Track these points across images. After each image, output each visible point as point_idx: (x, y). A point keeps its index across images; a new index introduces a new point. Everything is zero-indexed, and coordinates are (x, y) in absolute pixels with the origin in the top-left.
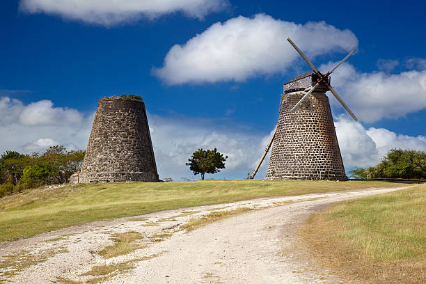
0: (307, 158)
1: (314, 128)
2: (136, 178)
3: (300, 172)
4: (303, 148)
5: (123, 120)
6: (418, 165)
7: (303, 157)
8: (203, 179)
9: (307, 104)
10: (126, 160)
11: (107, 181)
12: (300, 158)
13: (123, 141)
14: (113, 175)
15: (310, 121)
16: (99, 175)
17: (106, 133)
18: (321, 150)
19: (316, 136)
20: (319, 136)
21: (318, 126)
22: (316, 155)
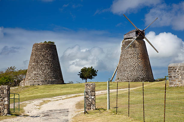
0: (134, 71)
1: (137, 57)
2: (52, 83)
3: (130, 78)
4: (132, 66)
5: (46, 54)
7: (132, 71)
8: (86, 82)
9: (134, 45)
10: (48, 74)
11: (39, 84)
12: (130, 71)
13: (46, 65)
14: (41, 81)
15: (135, 53)
16: (35, 82)
17: (37, 61)
18: (141, 67)
19: (138, 61)
20: (139, 61)
21: (139, 56)
22: (138, 70)
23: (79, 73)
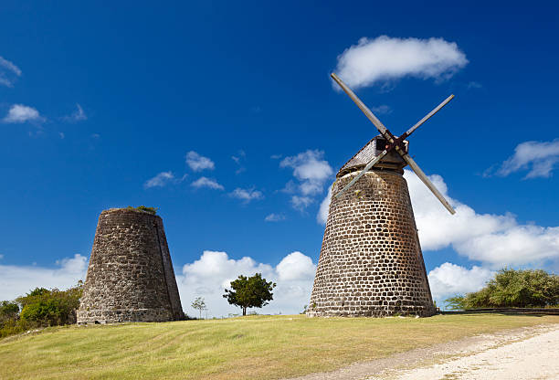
0: (365, 279)
1: (379, 230)
2: (138, 318)
3: (352, 304)
4: (360, 262)
5: (122, 239)
6: (538, 287)
7: (359, 279)
9: (369, 192)
10: (124, 293)
11: (97, 322)
12: (353, 279)
13: (121, 267)
14: (106, 313)
15: (373, 218)
16: (90, 315)
17: (100, 258)
18: (390, 265)
19: (382, 242)
20: (387, 242)
21: (386, 226)
22: (381, 274)
23: (226, 291)
